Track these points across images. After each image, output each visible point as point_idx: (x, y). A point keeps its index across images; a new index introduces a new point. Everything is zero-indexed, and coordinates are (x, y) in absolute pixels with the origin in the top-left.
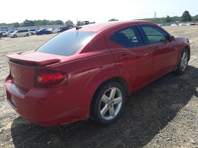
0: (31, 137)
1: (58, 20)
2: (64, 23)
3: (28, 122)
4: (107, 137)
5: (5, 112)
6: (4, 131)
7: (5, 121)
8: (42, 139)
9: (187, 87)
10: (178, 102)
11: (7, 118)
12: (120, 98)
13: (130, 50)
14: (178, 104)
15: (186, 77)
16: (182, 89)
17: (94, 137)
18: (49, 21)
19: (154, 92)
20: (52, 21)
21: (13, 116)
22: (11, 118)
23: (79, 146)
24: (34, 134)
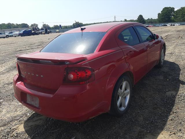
0: (51, 137)
1: (23, 23)
2: (30, 26)
3: (40, 122)
4: (126, 126)
5: (8, 115)
6: (19, 134)
7: (13, 124)
8: (64, 136)
9: (170, 77)
10: (169, 91)
11: (15, 121)
12: (128, 90)
13: (133, 47)
14: (170, 92)
15: (165, 69)
16: (168, 80)
17: (114, 128)
18: (14, 24)
19: (146, 84)
20: (17, 24)
21: (20, 119)
22: (20, 121)
23: (104, 137)
24: (53, 133)
